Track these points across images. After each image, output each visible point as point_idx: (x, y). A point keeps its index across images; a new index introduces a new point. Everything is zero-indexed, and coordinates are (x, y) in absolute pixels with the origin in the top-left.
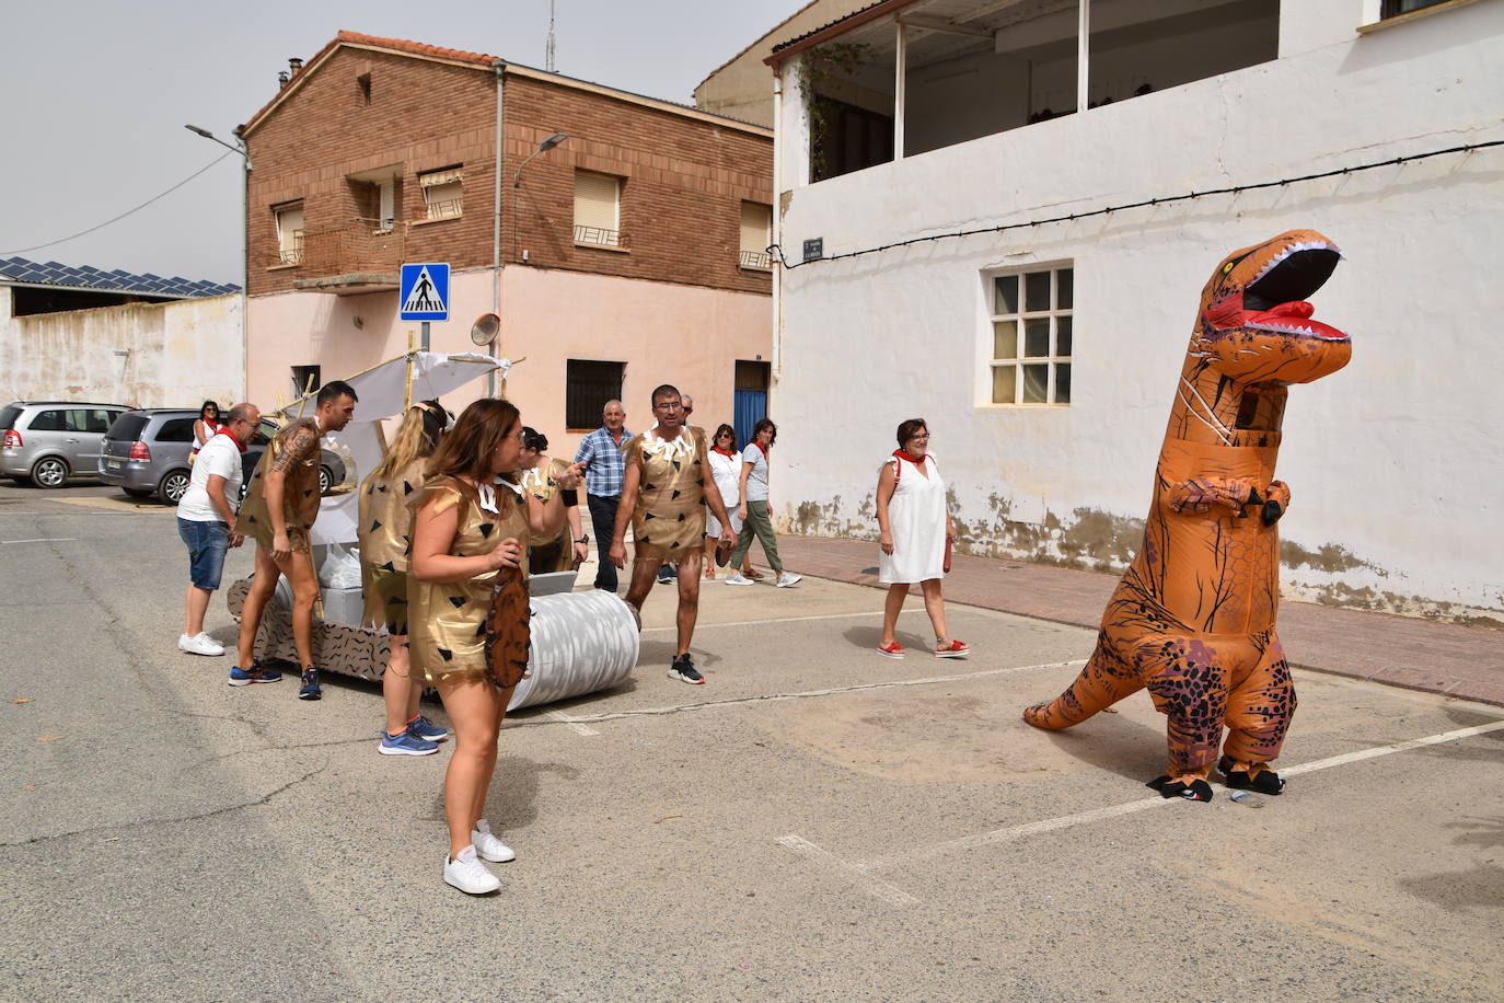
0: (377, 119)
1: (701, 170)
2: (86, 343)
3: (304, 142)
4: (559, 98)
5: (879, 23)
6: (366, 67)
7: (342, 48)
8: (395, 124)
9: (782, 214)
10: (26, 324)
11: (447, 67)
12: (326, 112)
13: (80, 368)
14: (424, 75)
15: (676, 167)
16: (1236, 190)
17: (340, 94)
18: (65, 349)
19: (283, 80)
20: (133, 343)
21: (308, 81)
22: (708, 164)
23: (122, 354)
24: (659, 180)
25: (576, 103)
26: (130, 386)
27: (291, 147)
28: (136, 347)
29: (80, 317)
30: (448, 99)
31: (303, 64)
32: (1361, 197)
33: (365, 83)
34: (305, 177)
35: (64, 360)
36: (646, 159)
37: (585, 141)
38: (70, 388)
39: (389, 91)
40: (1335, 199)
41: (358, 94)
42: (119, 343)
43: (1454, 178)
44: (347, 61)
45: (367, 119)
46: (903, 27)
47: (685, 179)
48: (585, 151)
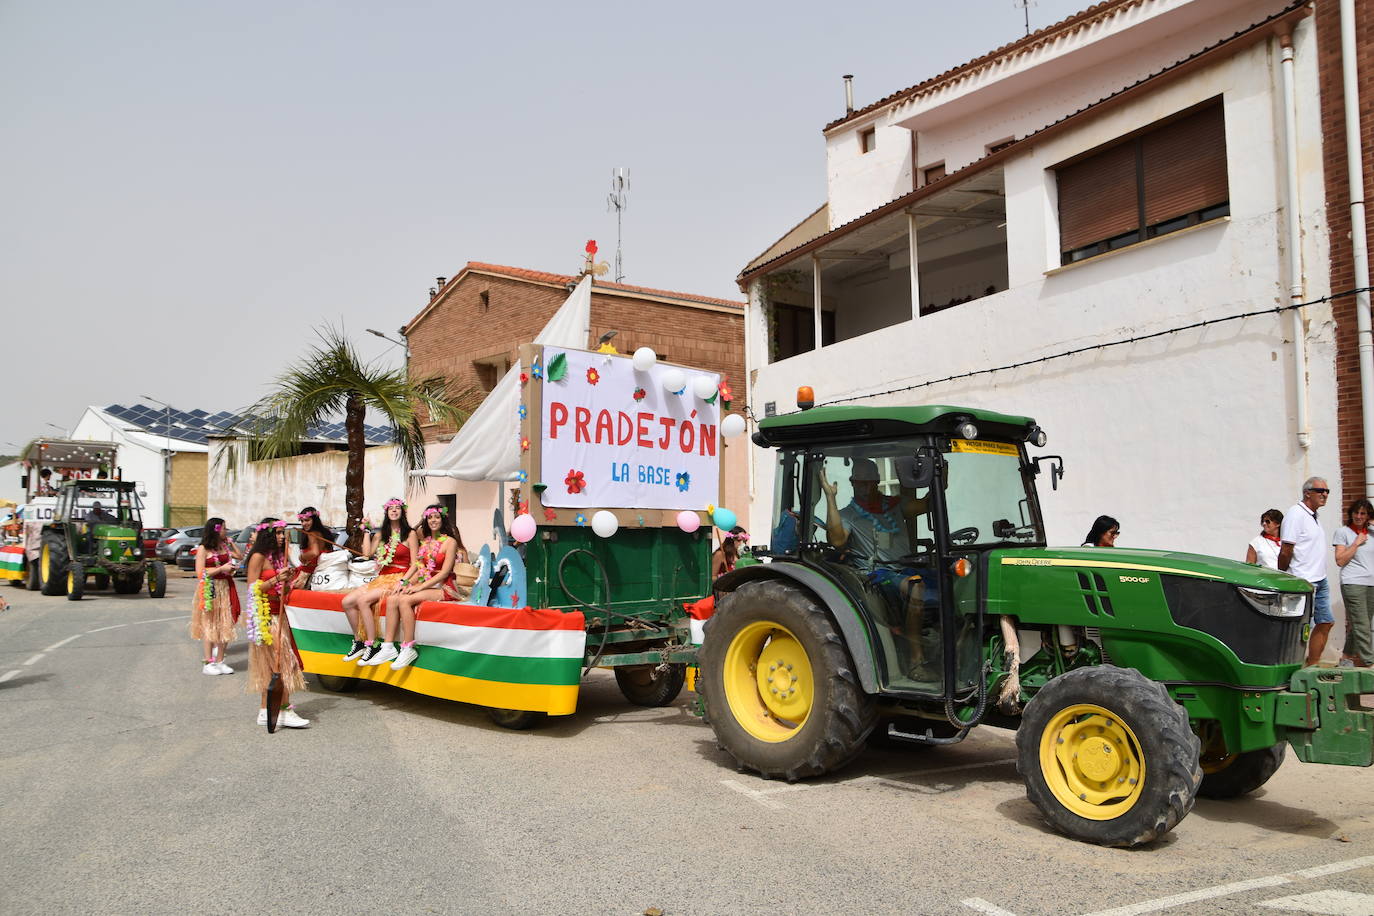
0: (493, 322)
1: (721, 347)
2: (298, 479)
3: (445, 338)
4: (614, 304)
5: (803, 258)
6: (486, 286)
7: (470, 274)
8: (505, 325)
9: (752, 385)
10: (258, 467)
11: (538, 286)
12: (459, 317)
13: (293, 498)
14: (523, 292)
15: (702, 346)
16: (992, 371)
17: (469, 305)
18: (283, 485)
19: (433, 294)
20: (329, 480)
21: (448, 296)
22: (726, 342)
23: (322, 488)
24: (689, 355)
25: (626, 307)
26: (327, 510)
27: (436, 341)
28: (332, 482)
29: (294, 462)
30: (540, 308)
31: (447, 281)
32: (1054, 375)
33: (485, 297)
34: (445, 363)
35: (283, 492)
36: (679, 342)
37: (633, 333)
38: (286, 512)
39: (500, 303)
40: (1042, 376)
41: (481, 305)
42: (320, 479)
43: (1096, 364)
44: (473, 282)
45: (487, 322)
46: (818, 261)
47: (709, 354)
48: (634, 339)
